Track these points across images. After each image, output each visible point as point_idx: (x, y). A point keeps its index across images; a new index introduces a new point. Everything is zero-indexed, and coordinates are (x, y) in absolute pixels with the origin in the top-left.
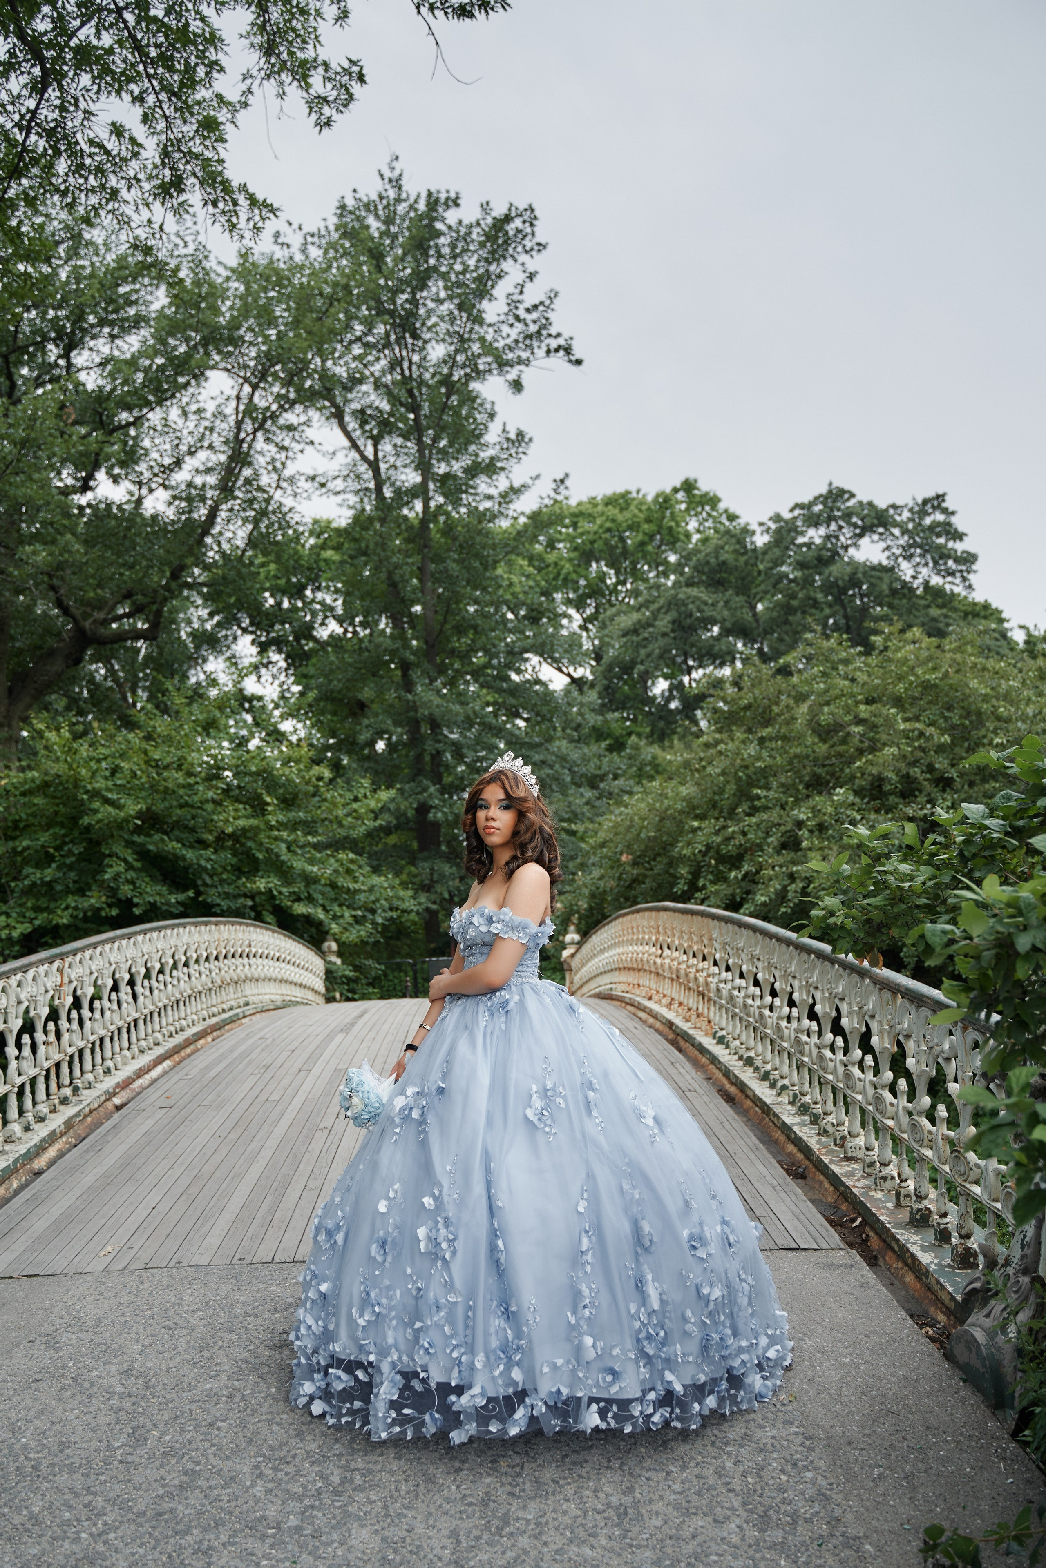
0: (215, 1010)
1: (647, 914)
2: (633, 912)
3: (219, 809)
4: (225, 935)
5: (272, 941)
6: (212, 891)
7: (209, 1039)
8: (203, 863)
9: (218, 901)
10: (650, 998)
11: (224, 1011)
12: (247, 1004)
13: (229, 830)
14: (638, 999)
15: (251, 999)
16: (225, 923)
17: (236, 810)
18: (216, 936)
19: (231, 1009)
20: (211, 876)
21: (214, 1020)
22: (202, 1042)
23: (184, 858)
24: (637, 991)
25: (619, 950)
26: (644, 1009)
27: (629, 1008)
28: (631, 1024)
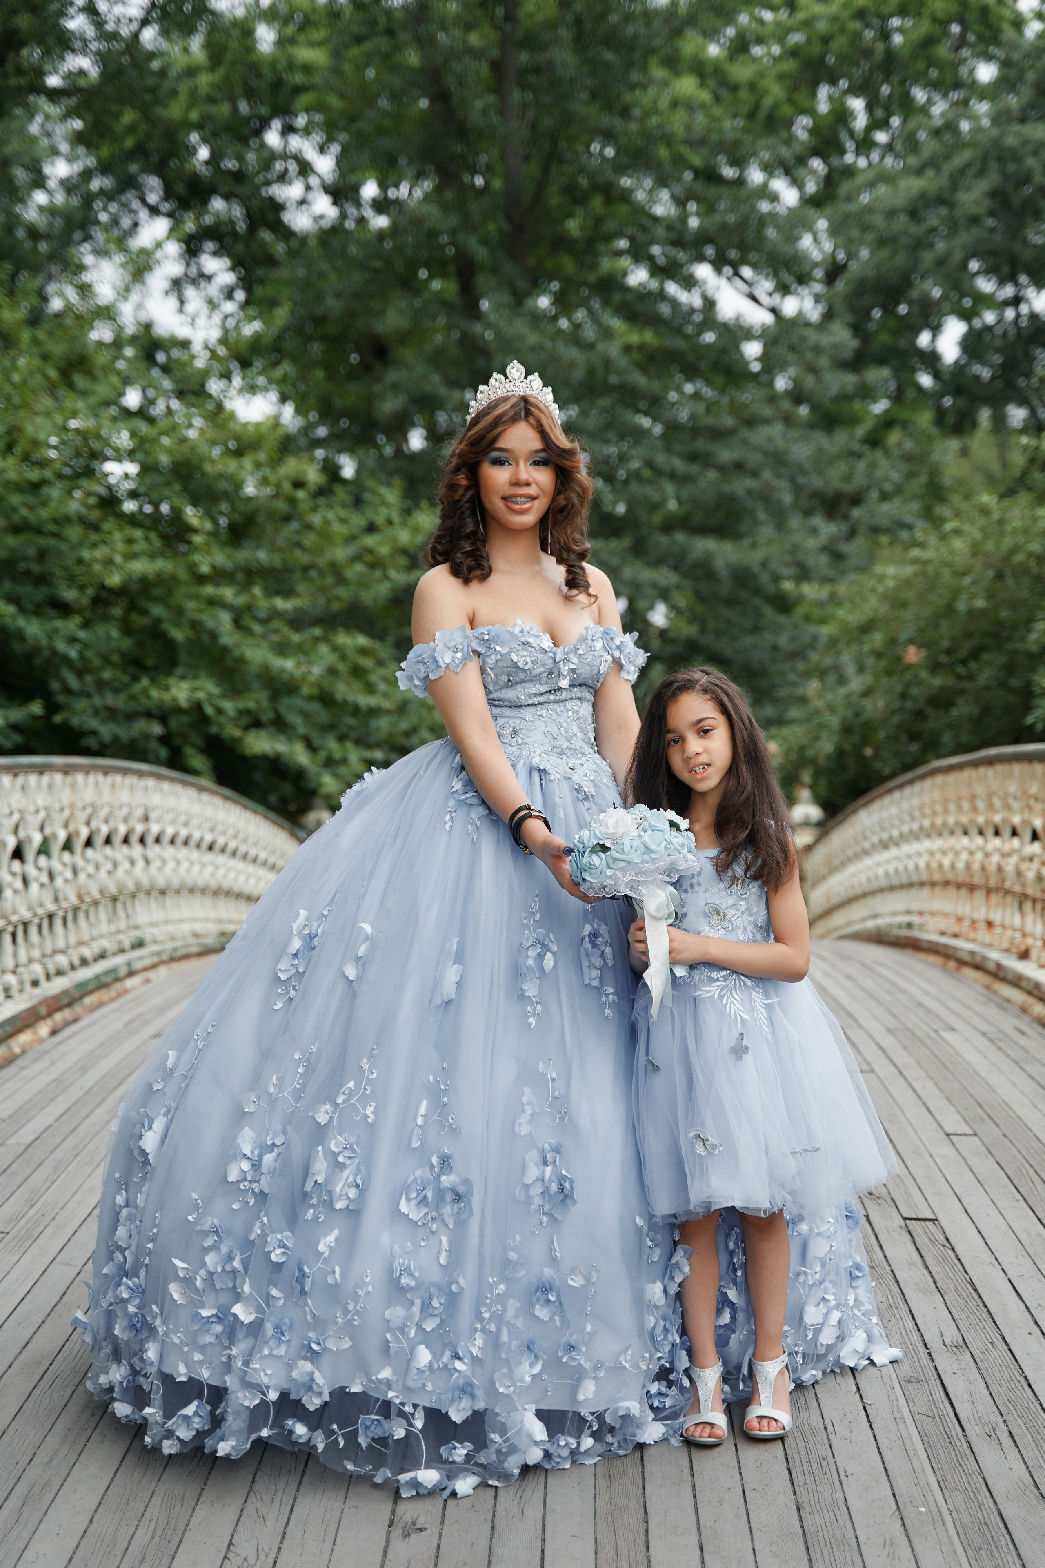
0: (62, 960)
1: (1017, 768)
2: (975, 764)
3: (94, 537)
4: (88, 795)
5: (196, 808)
6: (81, 704)
7: (44, 1029)
8: (61, 646)
9: (93, 724)
10: (1024, 955)
11: (84, 962)
12: (139, 944)
13: (114, 580)
14: (994, 955)
15: (148, 933)
16: (87, 770)
17: (130, 541)
18: (66, 797)
19: (102, 956)
20: (80, 674)
21: (59, 985)
22: (24, 1038)
23: (20, 635)
24: (983, 935)
25: (937, 844)
26: (1017, 981)
27: (970, 973)
28: (1007, 1022)
